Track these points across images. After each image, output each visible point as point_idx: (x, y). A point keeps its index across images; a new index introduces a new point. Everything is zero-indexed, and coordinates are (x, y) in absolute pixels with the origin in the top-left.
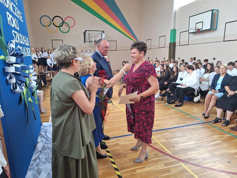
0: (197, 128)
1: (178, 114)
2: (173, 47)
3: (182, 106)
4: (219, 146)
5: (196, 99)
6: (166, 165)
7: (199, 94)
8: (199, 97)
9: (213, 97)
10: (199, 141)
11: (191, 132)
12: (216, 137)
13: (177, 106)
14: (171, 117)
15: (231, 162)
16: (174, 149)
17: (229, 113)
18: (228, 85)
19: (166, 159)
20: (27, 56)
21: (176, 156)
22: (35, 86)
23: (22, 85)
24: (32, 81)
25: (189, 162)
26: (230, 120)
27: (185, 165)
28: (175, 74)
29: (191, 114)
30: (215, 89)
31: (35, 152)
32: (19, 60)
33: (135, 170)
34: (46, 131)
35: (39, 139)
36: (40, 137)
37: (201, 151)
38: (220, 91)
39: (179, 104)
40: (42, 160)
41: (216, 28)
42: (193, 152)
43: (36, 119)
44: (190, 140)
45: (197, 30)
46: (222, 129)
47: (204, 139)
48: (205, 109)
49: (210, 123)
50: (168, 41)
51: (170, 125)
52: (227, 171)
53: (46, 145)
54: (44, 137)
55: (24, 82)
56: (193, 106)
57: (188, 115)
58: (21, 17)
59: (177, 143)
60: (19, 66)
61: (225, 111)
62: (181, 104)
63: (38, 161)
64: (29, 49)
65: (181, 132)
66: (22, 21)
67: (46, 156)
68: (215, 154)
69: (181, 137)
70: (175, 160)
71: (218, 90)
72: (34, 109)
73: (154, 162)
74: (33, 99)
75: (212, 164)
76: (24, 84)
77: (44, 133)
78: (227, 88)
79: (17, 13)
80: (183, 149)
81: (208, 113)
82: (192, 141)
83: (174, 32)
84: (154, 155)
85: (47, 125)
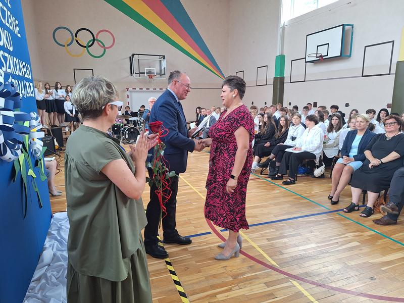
0: (320, 221)
1: (288, 196)
2: (279, 84)
3: (294, 184)
4: (356, 252)
5: (318, 172)
6: (268, 284)
7: (323, 163)
8: (323, 168)
9: (346, 168)
10: (323, 242)
11: (310, 227)
12: (350, 235)
13: (286, 183)
14: (276, 201)
15: (375, 279)
16: (281, 257)
17: (371, 196)
18: (370, 149)
19: (268, 275)
20: (28, 96)
21: (285, 269)
22: (41, 148)
23: (16, 147)
24: (36, 140)
25: (307, 279)
26: (374, 206)
27: (300, 284)
28: (283, 130)
29: (308, 196)
30: (348, 156)
31: (38, 266)
32: (12, 103)
33: (214, 295)
34: (59, 227)
35: (47, 243)
36: (49, 238)
37: (327, 259)
38: (356, 158)
39: (289, 181)
40: (51, 281)
41: (350, 54)
42: (312, 262)
43: (42, 207)
44: (308, 241)
45: (319, 57)
46: (360, 222)
47: (331, 238)
48: (333, 189)
49: (341, 212)
50: (272, 75)
51: (275, 216)
52: (369, 293)
53: (59, 253)
54: (56, 239)
55: (20, 143)
56: (314, 184)
57: (305, 198)
58: (18, 29)
59: (286, 246)
60: (11, 114)
61: (364, 193)
62: (293, 179)
63: (43, 281)
64: (31, 84)
65: (293, 228)
66: (19, 35)
67: (58, 272)
68: (350, 265)
69: (293, 236)
70: (283, 276)
71: (354, 156)
72: (39, 189)
73: (247, 279)
74: (37, 173)
75: (344, 282)
76: (21, 145)
77: (56, 231)
78: (368, 154)
79: (10, 21)
80: (296, 258)
81: (337, 195)
82: (312, 243)
83: (281, 59)
84: (248, 268)
85: (62, 218)
